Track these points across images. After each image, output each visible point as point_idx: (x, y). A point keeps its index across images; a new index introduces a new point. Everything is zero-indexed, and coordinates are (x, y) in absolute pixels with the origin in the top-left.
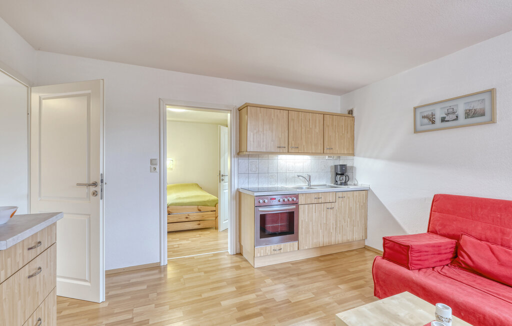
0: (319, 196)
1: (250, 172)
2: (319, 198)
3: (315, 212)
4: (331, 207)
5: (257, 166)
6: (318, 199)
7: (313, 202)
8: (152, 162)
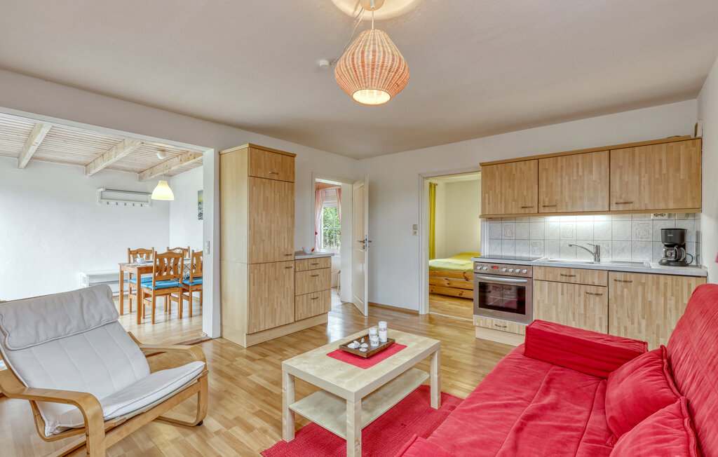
0: (570, 272)
1: (503, 238)
2: (571, 276)
3: (562, 294)
4: (595, 292)
5: (514, 231)
6: (568, 277)
7: (558, 280)
8: (415, 227)
